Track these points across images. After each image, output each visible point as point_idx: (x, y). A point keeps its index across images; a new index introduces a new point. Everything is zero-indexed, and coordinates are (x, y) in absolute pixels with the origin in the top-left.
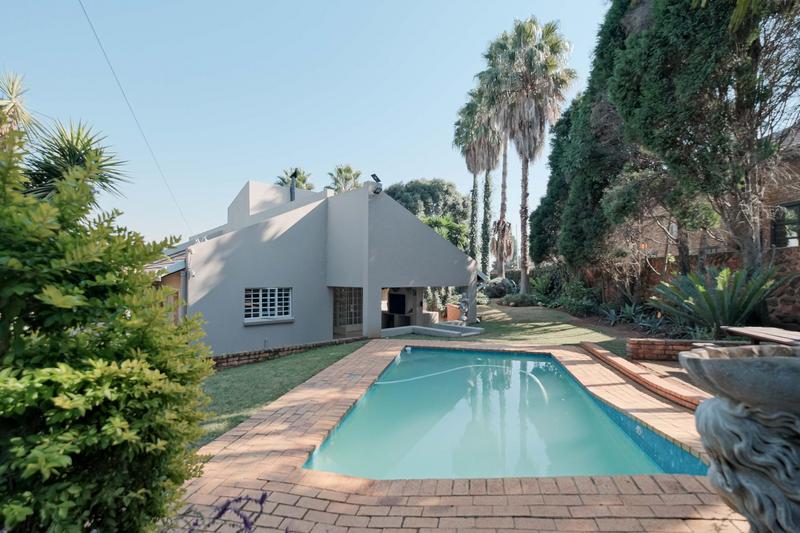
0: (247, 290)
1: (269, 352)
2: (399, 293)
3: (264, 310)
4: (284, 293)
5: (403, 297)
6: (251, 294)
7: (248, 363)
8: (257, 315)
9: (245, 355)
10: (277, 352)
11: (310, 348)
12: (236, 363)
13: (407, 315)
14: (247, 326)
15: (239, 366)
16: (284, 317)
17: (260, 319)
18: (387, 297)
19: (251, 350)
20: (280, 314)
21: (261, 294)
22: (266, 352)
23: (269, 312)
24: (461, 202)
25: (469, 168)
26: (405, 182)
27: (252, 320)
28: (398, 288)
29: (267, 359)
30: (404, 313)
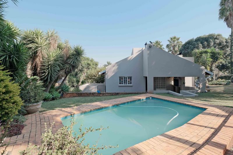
0: (120, 77)
1: (116, 93)
2: (176, 79)
3: (124, 82)
4: (130, 78)
5: (178, 80)
6: (121, 78)
7: (110, 95)
8: (123, 84)
9: (109, 93)
10: (118, 94)
11: (128, 94)
12: (107, 95)
13: (179, 86)
14: (120, 86)
15: (108, 96)
16: (130, 85)
17: (123, 85)
18: (173, 80)
19: (111, 92)
20: (128, 84)
21: (123, 78)
22: (115, 93)
23: (125, 83)
24: (224, 41)
25: (228, 26)
26: (195, 38)
27: (121, 85)
28: (176, 77)
29: (115, 95)
30: (178, 86)
